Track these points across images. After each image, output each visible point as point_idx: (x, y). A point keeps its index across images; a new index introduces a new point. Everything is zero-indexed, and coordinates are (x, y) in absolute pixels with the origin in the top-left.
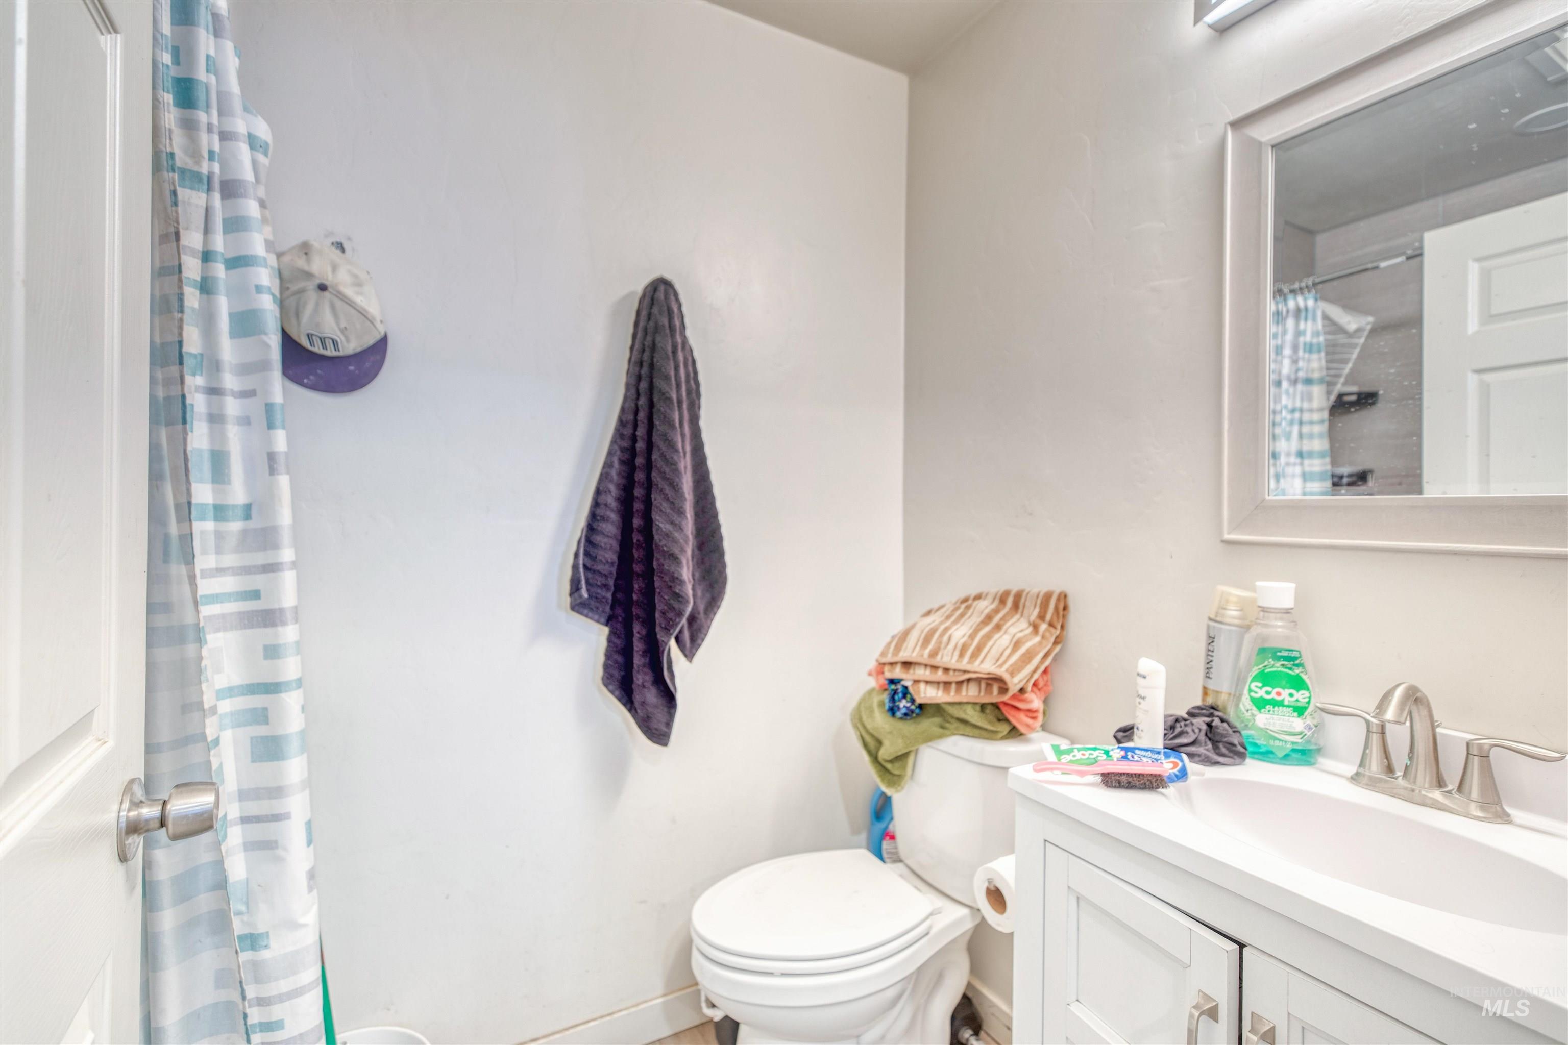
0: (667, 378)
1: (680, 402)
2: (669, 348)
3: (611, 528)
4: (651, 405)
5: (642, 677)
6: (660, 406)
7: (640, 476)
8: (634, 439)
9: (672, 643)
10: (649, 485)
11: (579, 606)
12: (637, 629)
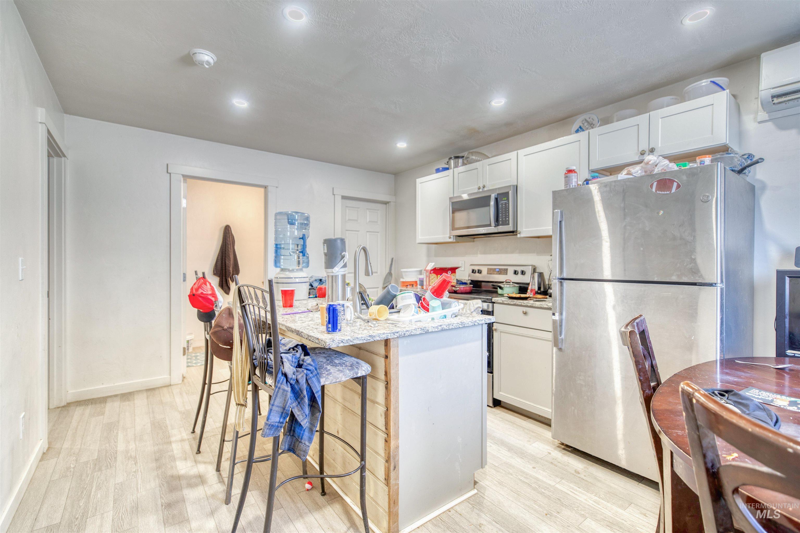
0: (228, 240)
1: (230, 244)
2: (228, 236)
3: (219, 263)
4: (226, 244)
5: (224, 285)
6: (227, 245)
7: (224, 255)
8: (223, 250)
9: (229, 279)
10: (225, 257)
11: (214, 274)
12: (224, 278)
